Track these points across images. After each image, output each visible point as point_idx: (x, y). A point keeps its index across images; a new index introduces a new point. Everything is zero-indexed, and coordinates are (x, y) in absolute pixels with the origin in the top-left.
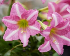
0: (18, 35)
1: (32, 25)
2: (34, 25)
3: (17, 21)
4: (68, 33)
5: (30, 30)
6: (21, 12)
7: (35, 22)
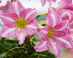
0: (15, 33)
1: (30, 24)
2: (32, 24)
3: (15, 19)
4: (66, 35)
5: (28, 29)
6: (19, 10)
7: (33, 21)
